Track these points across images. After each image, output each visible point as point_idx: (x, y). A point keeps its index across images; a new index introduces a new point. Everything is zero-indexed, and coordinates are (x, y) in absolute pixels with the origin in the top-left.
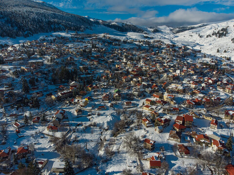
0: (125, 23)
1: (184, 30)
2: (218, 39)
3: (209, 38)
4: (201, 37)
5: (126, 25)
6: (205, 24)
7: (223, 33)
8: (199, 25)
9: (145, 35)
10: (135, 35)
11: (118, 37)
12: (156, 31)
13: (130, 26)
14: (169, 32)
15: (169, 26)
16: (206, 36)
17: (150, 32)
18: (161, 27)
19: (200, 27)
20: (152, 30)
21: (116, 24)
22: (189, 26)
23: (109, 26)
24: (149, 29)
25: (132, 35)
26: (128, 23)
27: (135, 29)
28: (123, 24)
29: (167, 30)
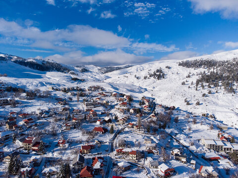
0: (46, 60)
1: (112, 70)
3: (147, 80)
4: (138, 78)
5: (48, 62)
6: (130, 65)
9: (73, 76)
10: (58, 76)
12: (85, 70)
13: (52, 64)
14: (97, 71)
17: (77, 71)
19: (126, 67)
20: (80, 69)
21: (34, 61)
23: (23, 63)
24: (76, 68)
25: (53, 77)
26: (50, 61)
27: (58, 68)
28: (44, 61)
29: (95, 69)
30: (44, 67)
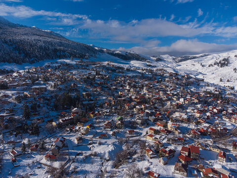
0: (129, 52)
1: (186, 59)
2: (220, 68)
3: (211, 67)
4: (203, 66)
5: (130, 53)
6: (207, 54)
7: (225, 63)
8: (201, 55)
9: (148, 64)
10: (138, 64)
11: (122, 65)
12: (159, 60)
13: (133, 54)
14: (171, 60)
15: (171, 56)
16: (208, 66)
17: (152, 60)
18: (164, 57)
19: (202, 56)
20: (155, 59)
21: (120, 53)
22: (190, 56)
23: (113, 54)
24: (152, 58)
25: (135, 64)
26: (131, 52)
27: (138, 58)
28: (127, 52)
29: (170, 59)
30: (127, 57)
